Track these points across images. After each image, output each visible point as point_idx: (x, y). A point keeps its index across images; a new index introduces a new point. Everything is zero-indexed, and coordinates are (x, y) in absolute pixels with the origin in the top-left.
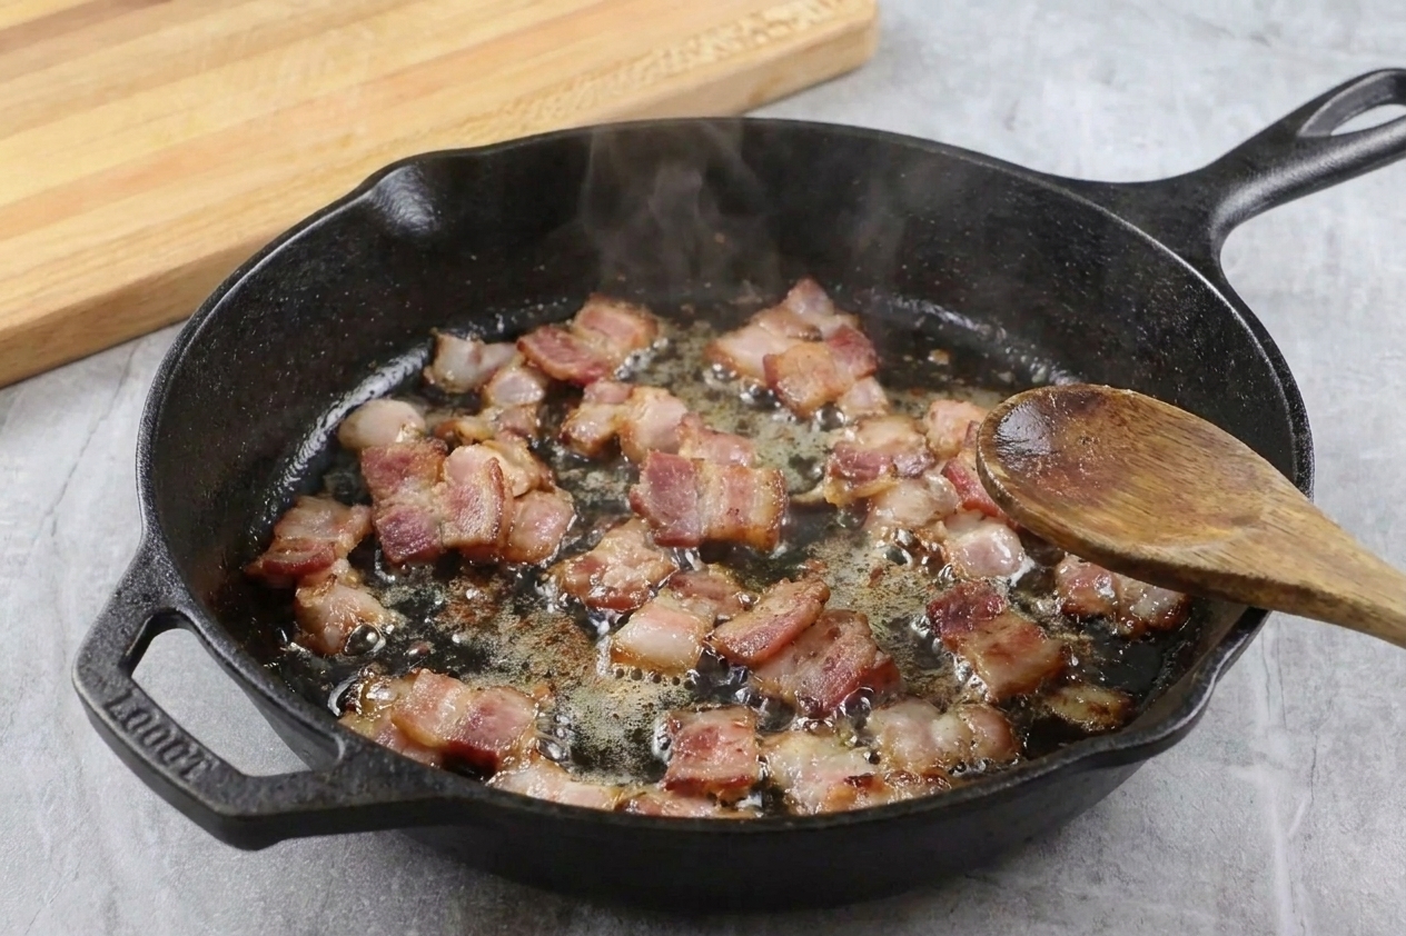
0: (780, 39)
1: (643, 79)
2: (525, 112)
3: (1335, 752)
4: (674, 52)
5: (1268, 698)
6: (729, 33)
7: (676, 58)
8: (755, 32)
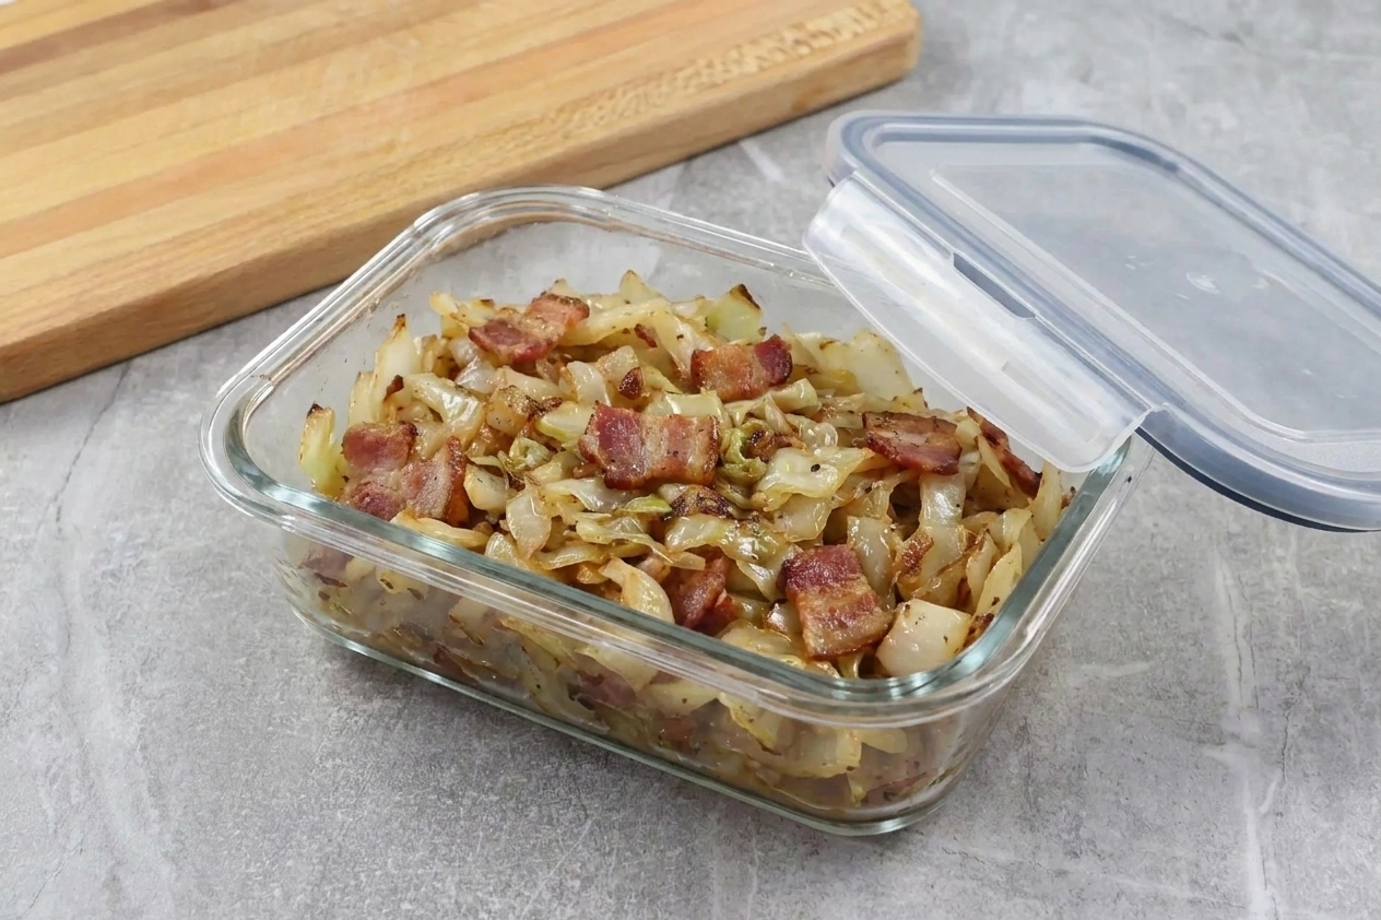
0: (823, 50)
1: (686, 87)
2: (569, 121)
3: (1304, 731)
4: (717, 62)
5: (1240, 680)
6: (770, 44)
7: (719, 68)
8: (798, 42)
